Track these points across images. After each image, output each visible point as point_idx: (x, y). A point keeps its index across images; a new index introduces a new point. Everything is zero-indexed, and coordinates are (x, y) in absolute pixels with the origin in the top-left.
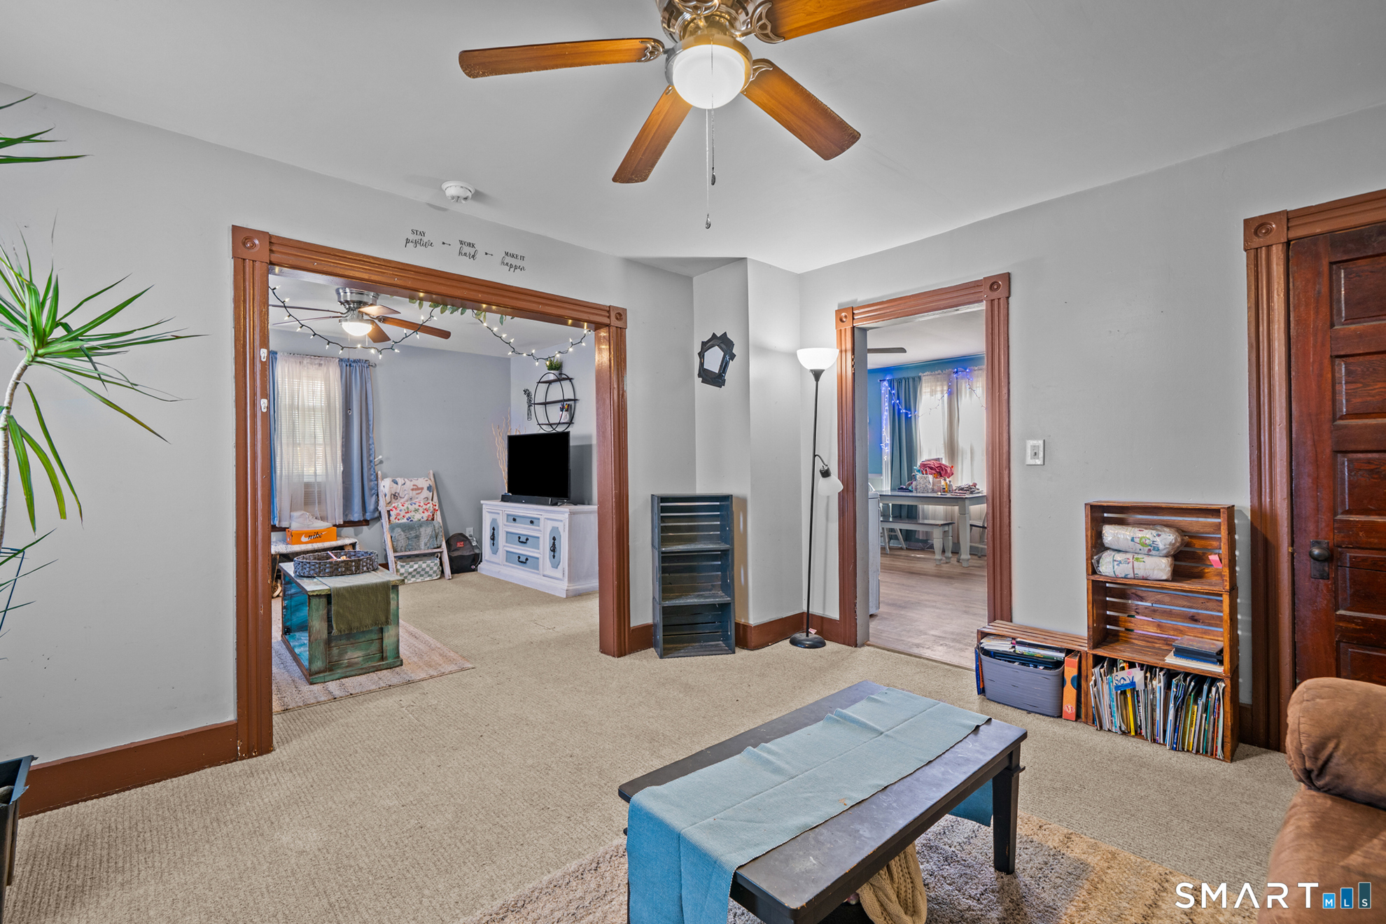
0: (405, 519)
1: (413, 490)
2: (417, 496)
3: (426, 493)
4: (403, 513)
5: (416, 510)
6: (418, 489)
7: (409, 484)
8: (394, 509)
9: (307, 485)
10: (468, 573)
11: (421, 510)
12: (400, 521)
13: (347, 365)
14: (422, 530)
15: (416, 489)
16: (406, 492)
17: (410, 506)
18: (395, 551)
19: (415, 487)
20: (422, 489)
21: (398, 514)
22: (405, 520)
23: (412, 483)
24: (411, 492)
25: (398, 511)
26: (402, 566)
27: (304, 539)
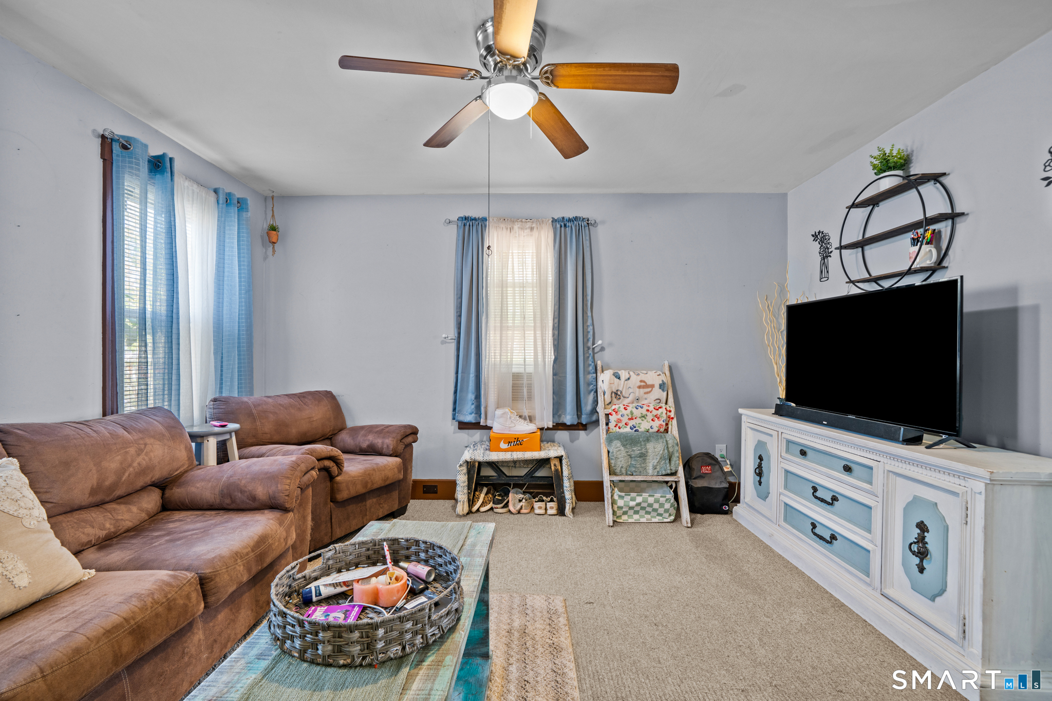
0: (628, 427)
1: (639, 387)
2: (646, 396)
3: (657, 393)
4: (625, 420)
5: (643, 417)
6: (647, 386)
7: (635, 380)
8: (614, 413)
10: (718, 516)
11: (650, 416)
12: (622, 430)
13: (561, 226)
14: (650, 446)
15: (644, 387)
16: (631, 390)
17: (634, 410)
18: (612, 472)
19: (643, 384)
20: (652, 386)
21: (619, 421)
22: (628, 429)
23: (639, 378)
24: (638, 390)
25: (619, 417)
26: (621, 497)
27: (503, 446)
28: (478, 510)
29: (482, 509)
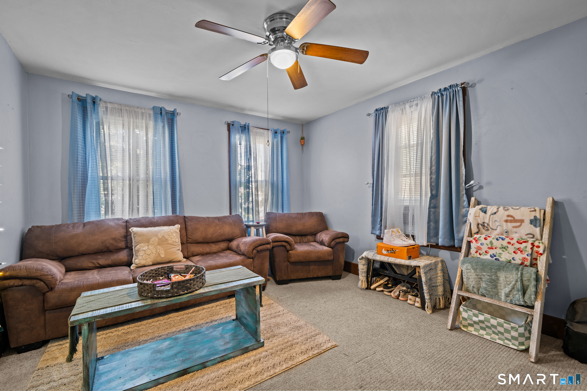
0: (488, 255)
1: (506, 221)
2: (515, 230)
3: (527, 228)
4: (485, 248)
5: (504, 248)
6: (515, 221)
7: (502, 214)
8: (474, 241)
9: (406, 208)
11: (511, 249)
12: (482, 257)
13: (439, 97)
14: (502, 276)
15: (511, 221)
16: (497, 224)
17: (495, 242)
18: (460, 289)
19: (510, 218)
20: (522, 221)
21: (479, 248)
22: (488, 257)
23: (507, 213)
24: (504, 223)
25: (479, 245)
26: (466, 311)
27: (384, 252)
28: (375, 289)
29: (378, 289)
